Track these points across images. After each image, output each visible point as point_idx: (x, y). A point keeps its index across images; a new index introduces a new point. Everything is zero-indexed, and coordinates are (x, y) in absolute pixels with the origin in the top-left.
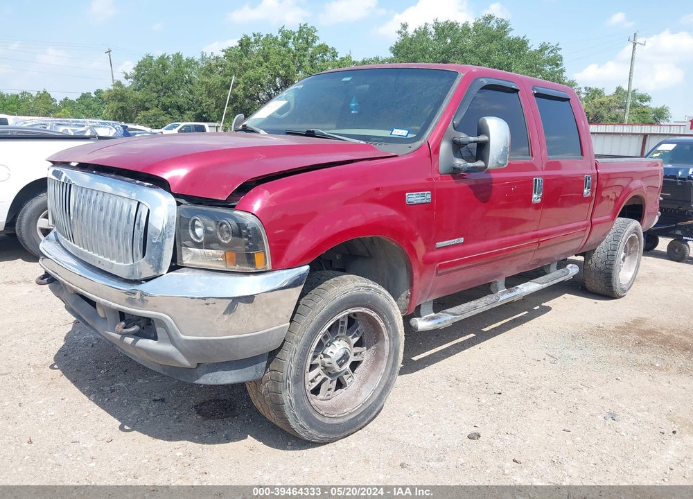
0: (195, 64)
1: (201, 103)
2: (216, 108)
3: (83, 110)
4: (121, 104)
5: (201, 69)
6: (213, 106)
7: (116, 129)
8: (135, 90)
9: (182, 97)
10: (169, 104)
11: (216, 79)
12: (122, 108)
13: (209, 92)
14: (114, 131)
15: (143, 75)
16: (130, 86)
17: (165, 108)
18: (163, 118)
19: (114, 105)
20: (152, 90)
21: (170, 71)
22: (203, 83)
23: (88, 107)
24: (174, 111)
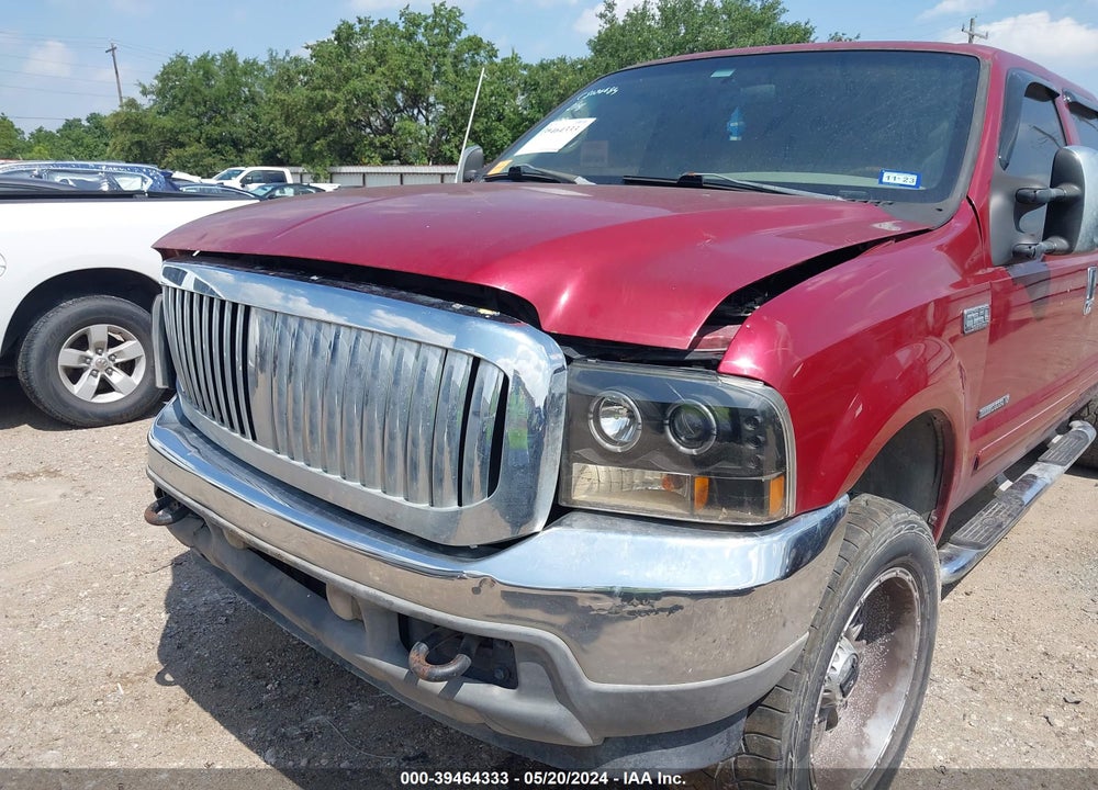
0: (258, 70)
1: (273, 134)
2: (297, 143)
3: (69, 148)
4: (137, 137)
5: (271, 79)
6: (294, 139)
7: (153, 178)
8: (159, 113)
9: (239, 123)
10: (218, 137)
11: (299, 94)
12: (139, 143)
13: (287, 117)
14: (150, 182)
15: (172, 88)
16: (151, 108)
17: (212, 143)
18: (208, 160)
19: (125, 138)
20: (188, 114)
21: (219, 82)
22: (276, 102)
23: (78, 142)
24: (227, 149)
